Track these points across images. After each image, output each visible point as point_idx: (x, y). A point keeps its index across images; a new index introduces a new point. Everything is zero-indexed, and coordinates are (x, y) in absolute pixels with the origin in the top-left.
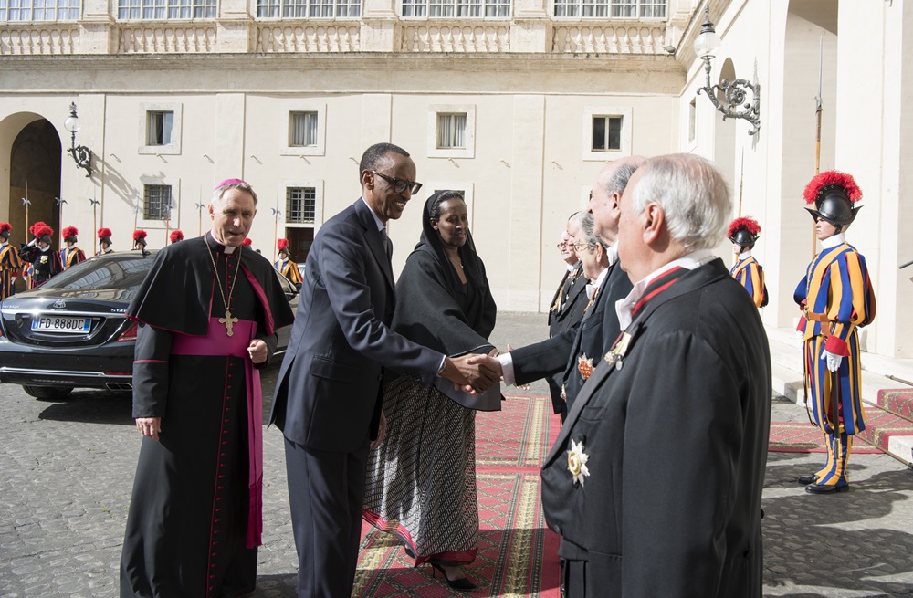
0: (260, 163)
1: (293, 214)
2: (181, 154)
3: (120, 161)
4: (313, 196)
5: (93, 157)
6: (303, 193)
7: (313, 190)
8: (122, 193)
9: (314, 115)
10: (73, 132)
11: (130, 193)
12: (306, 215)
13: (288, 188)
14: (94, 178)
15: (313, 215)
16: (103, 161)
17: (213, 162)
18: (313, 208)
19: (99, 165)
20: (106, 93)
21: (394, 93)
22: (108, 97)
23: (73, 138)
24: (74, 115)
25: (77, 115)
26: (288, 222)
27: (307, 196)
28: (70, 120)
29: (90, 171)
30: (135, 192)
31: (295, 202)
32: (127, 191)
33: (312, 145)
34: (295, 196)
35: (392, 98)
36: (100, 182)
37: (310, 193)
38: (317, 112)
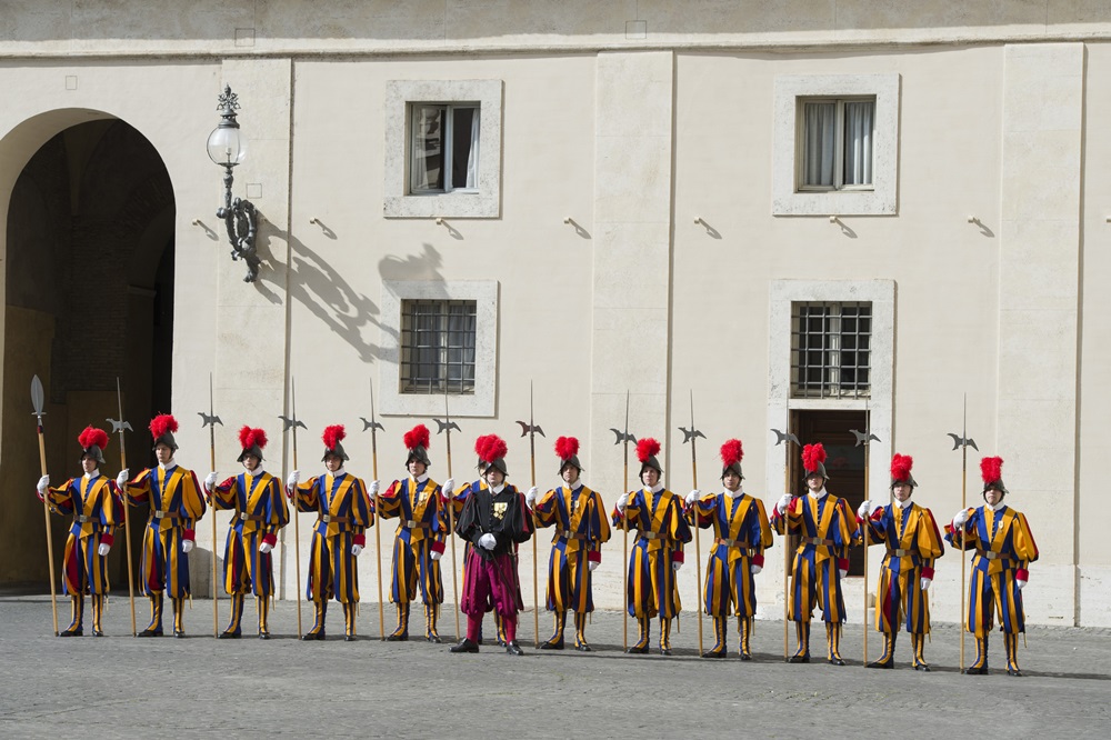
0: (716, 235)
1: (807, 375)
2: (500, 217)
3: (332, 236)
4: (866, 325)
5: (262, 228)
6: (836, 317)
7: (865, 308)
8: (332, 314)
9: (867, 104)
10: (229, 166)
11: (353, 312)
12: (847, 375)
13: (794, 303)
14: (266, 283)
15: (864, 374)
16: (288, 236)
17: (586, 235)
18: (864, 358)
19: (278, 249)
20: (295, 56)
21: (1093, 40)
22: (299, 65)
23: (229, 182)
24: (231, 122)
25: (238, 119)
26: (794, 395)
27: (847, 325)
28: (221, 137)
29: (253, 264)
30: (367, 309)
31: (815, 341)
32: (346, 308)
33: (856, 186)
34: (815, 325)
35: (1085, 51)
36: (282, 293)
37: (857, 317)
38: (874, 97)
